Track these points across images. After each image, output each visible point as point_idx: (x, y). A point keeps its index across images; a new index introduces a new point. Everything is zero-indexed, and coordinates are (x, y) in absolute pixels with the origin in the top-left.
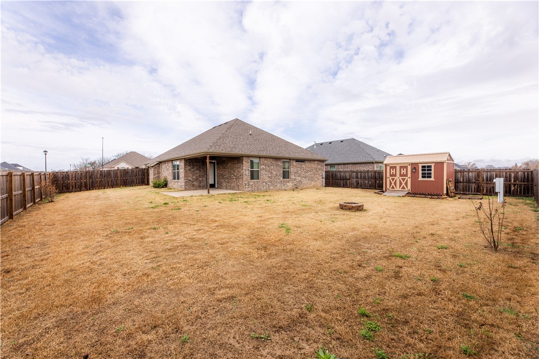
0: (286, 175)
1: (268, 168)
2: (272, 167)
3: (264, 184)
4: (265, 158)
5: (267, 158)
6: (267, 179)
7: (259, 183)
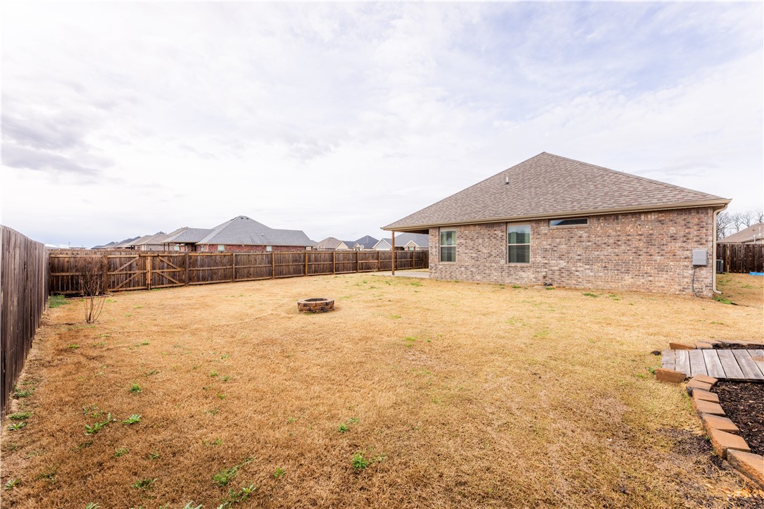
0: (519, 254)
1: (471, 243)
2: (480, 241)
3: (463, 269)
4: (465, 226)
5: (469, 225)
6: (468, 262)
7: (453, 268)
